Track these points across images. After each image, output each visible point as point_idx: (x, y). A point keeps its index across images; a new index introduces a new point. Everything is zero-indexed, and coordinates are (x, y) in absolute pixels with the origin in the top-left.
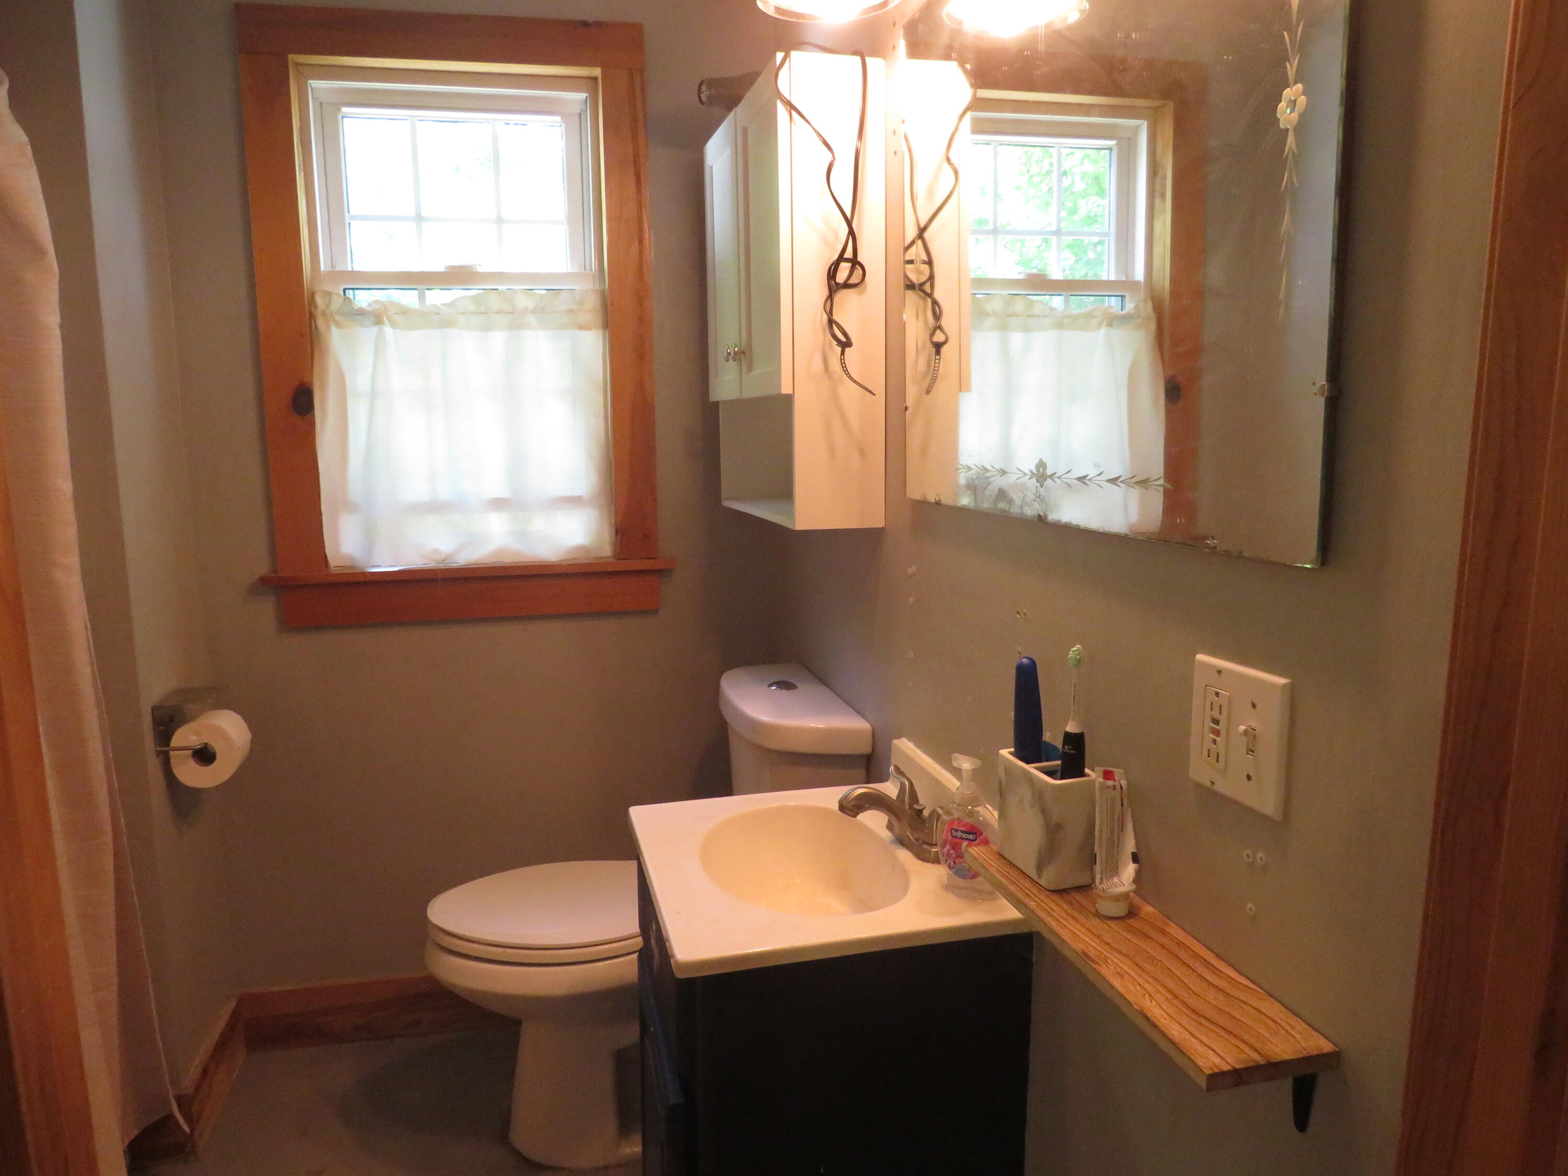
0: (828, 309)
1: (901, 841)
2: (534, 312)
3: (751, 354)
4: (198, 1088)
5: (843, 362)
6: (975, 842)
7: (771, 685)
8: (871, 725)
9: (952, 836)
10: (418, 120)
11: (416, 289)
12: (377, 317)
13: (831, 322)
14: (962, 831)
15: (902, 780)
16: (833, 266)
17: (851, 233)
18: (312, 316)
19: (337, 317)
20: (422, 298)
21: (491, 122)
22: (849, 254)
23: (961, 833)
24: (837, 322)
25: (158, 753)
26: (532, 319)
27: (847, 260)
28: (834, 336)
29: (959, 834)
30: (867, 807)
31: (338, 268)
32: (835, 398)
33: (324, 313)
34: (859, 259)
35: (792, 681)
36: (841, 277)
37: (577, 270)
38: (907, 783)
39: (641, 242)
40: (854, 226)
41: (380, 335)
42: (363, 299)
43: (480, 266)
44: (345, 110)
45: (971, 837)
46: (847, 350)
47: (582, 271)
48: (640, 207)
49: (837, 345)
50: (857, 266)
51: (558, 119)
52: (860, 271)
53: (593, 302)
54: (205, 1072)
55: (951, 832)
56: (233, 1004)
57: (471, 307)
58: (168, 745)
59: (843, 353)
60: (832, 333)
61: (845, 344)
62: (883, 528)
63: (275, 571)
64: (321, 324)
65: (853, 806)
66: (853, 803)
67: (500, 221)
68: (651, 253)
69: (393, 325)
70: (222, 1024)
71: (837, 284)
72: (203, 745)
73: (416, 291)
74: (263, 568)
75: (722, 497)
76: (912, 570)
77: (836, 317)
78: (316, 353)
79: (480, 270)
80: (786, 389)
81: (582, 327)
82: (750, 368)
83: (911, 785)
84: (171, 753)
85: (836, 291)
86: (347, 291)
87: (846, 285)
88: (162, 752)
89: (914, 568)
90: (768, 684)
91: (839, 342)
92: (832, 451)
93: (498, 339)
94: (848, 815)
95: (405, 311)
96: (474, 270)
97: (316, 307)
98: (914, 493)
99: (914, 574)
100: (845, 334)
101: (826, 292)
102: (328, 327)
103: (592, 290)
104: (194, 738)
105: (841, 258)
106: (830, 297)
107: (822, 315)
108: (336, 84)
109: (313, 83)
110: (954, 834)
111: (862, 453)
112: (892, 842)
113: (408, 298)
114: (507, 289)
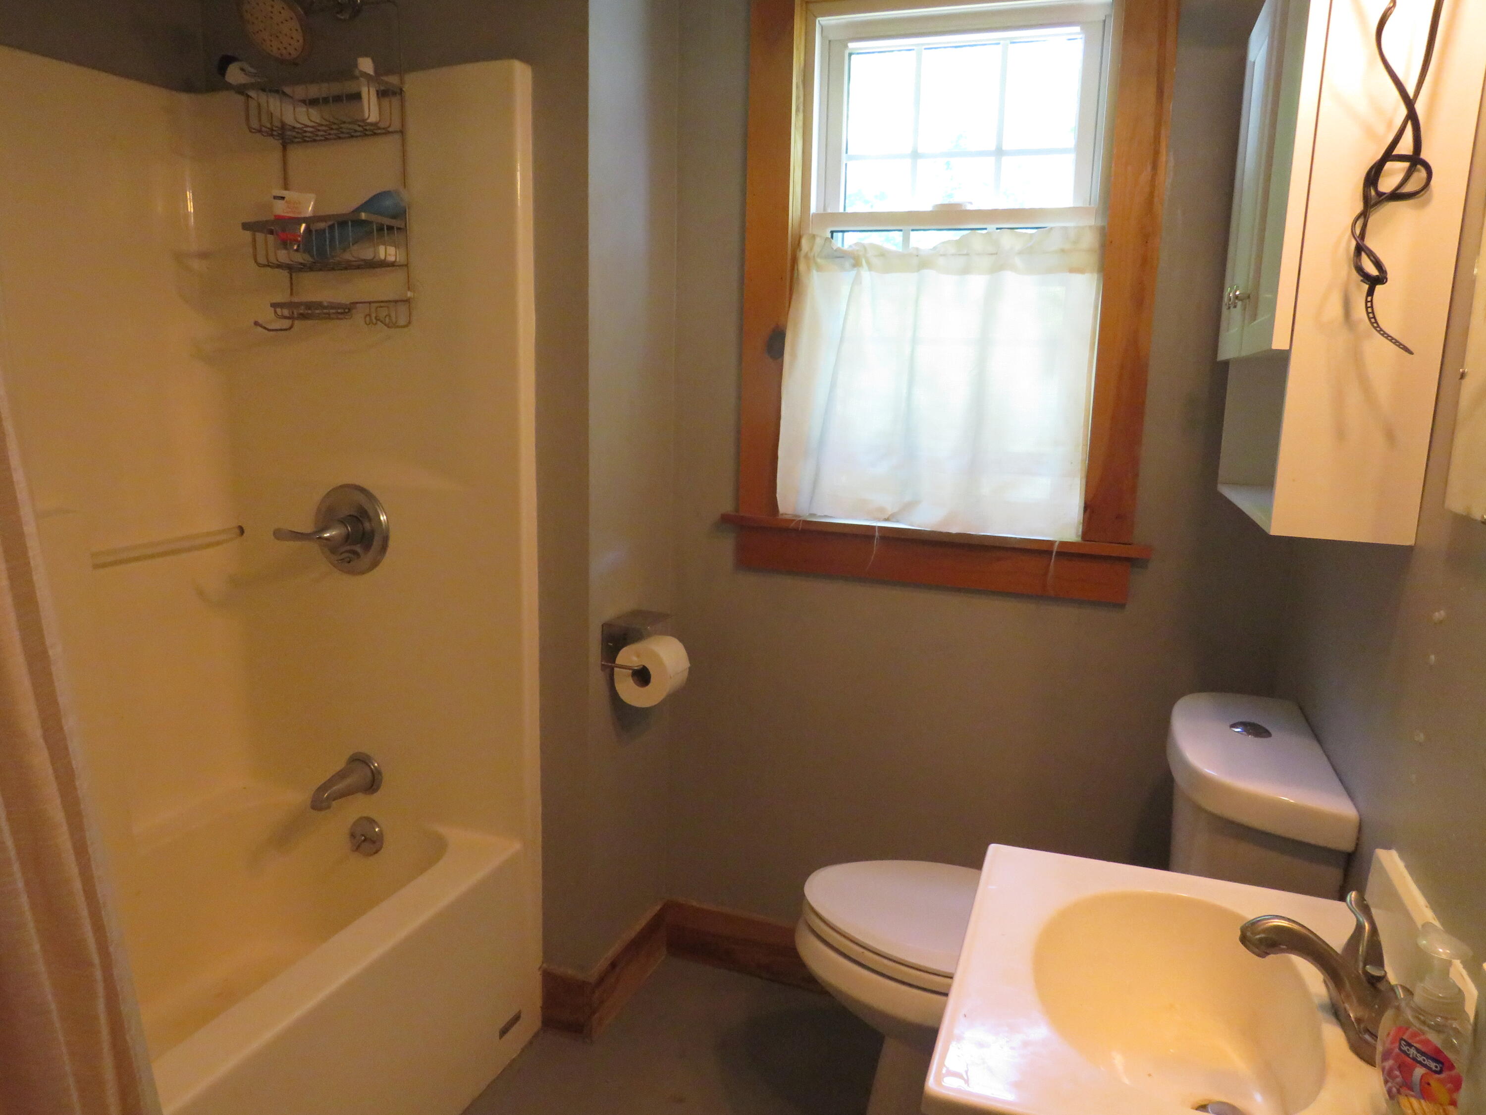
0: (1358, 231)
1: (1336, 1013)
2: (1020, 253)
3: (1257, 298)
4: (602, 980)
5: (1369, 304)
6: (1437, 1076)
7: (1234, 726)
8: (1360, 815)
9: (1400, 1049)
10: (925, 49)
11: (901, 230)
12: (854, 259)
13: (1360, 249)
14: (1417, 1050)
15: (1361, 919)
16: (1374, 170)
17: (1412, 116)
18: (794, 260)
19: (819, 260)
20: (906, 239)
21: (1002, 42)
22: (1406, 146)
23: (1415, 1052)
24: (1371, 251)
25: (604, 667)
26: (1018, 261)
27: (1401, 158)
28: (1360, 270)
29: (1412, 1051)
30: (1283, 949)
31: (829, 211)
32: (1356, 357)
33: (806, 256)
34: (1423, 156)
35: (1269, 728)
36: (1387, 184)
37: (1080, 204)
38: (1367, 925)
39: (1155, 166)
40: (1419, 107)
41: (857, 281)
42: (849, 240)
43: (971, 203)
44: (851, 45)
45: (1433, 1065)
46: (1379, 288)
47: (1088, 205)
48: (1158, 124)
49: (1362, 281)
50: (1419, 166)
51: (1077, 29)
52: (1423, 173)
53: (1090, 240)
54: (613, 965)
55: (1400, 1043)
56: (658, 908)
57: (952, 250)
58: (614, 662)
59: (1371, 292)
60: (1357, 263)
61: (1374, 282)
62: (1410, 549)
63: (737, 511)
64: (802, 266)
65: (1260, 940)
66: (1262, 935)
67: (999, 152)
68: (1167, 179)
69: (870, 267)
70: (643, 922)
71: (1379, 194)
72: (641, 667)
73: (901, 233)
74: (727, 506)
75: (1220, 479)
76: (1440, 615)
77: (1370, 243)
78: (794, 297)
79: (969, 207)
80: (1279, 342)
81: (1072, 270)
82: (1254, 317)
83: (1374, 930)
84: (616, 669)
85: (1378, 203)
86: (835, 234)
87: (1396, 196)
88: (609, 667)
89: (1442, 612)
90: (1231, 723)
91: (1366, 277)
92: (1340, 432)
93: (978, 283)
94: (1254, 953)
95: (883, 254)
96: (963, 208)
97: (800, 250)
98: (1456, 504)
99: (1441, 622)
100: (1378, 264)
101: (1359, 207)
102: (809, 269)
103: (1090, 227)
104: (635, 659)
105: (1389, 155)
106: (1364, 215)
107: (1349, 241)
108: (845, 18)
109: (821, 20)
110: (1405, 1048)
111: (1390, 436)
112: (1322, 1007)
113: (891, 241)
114: (997, 229)
